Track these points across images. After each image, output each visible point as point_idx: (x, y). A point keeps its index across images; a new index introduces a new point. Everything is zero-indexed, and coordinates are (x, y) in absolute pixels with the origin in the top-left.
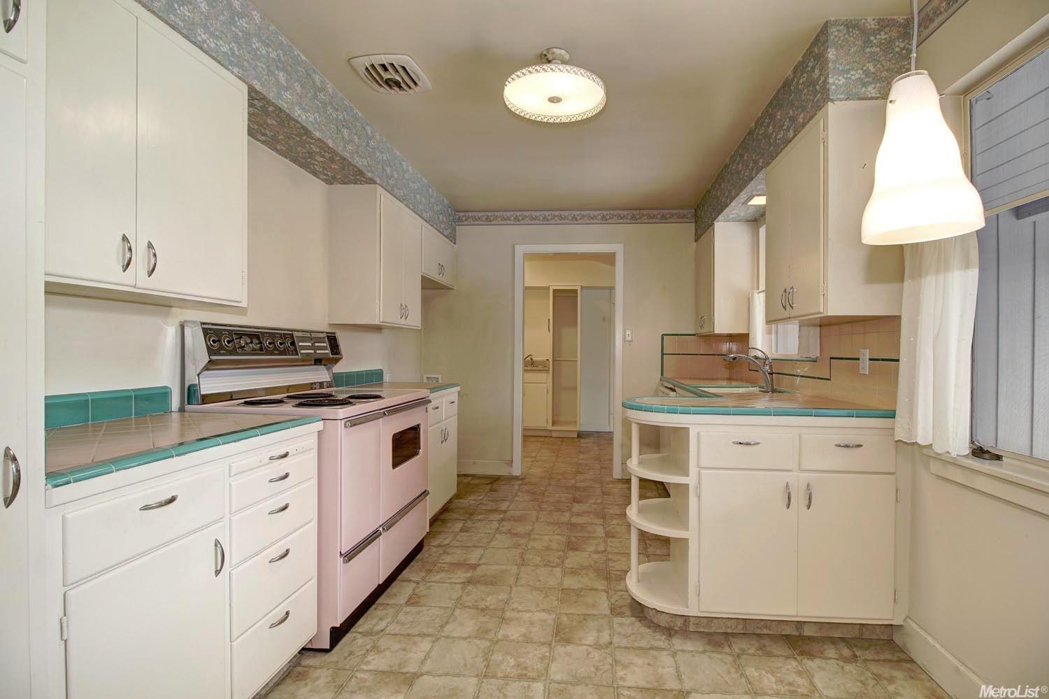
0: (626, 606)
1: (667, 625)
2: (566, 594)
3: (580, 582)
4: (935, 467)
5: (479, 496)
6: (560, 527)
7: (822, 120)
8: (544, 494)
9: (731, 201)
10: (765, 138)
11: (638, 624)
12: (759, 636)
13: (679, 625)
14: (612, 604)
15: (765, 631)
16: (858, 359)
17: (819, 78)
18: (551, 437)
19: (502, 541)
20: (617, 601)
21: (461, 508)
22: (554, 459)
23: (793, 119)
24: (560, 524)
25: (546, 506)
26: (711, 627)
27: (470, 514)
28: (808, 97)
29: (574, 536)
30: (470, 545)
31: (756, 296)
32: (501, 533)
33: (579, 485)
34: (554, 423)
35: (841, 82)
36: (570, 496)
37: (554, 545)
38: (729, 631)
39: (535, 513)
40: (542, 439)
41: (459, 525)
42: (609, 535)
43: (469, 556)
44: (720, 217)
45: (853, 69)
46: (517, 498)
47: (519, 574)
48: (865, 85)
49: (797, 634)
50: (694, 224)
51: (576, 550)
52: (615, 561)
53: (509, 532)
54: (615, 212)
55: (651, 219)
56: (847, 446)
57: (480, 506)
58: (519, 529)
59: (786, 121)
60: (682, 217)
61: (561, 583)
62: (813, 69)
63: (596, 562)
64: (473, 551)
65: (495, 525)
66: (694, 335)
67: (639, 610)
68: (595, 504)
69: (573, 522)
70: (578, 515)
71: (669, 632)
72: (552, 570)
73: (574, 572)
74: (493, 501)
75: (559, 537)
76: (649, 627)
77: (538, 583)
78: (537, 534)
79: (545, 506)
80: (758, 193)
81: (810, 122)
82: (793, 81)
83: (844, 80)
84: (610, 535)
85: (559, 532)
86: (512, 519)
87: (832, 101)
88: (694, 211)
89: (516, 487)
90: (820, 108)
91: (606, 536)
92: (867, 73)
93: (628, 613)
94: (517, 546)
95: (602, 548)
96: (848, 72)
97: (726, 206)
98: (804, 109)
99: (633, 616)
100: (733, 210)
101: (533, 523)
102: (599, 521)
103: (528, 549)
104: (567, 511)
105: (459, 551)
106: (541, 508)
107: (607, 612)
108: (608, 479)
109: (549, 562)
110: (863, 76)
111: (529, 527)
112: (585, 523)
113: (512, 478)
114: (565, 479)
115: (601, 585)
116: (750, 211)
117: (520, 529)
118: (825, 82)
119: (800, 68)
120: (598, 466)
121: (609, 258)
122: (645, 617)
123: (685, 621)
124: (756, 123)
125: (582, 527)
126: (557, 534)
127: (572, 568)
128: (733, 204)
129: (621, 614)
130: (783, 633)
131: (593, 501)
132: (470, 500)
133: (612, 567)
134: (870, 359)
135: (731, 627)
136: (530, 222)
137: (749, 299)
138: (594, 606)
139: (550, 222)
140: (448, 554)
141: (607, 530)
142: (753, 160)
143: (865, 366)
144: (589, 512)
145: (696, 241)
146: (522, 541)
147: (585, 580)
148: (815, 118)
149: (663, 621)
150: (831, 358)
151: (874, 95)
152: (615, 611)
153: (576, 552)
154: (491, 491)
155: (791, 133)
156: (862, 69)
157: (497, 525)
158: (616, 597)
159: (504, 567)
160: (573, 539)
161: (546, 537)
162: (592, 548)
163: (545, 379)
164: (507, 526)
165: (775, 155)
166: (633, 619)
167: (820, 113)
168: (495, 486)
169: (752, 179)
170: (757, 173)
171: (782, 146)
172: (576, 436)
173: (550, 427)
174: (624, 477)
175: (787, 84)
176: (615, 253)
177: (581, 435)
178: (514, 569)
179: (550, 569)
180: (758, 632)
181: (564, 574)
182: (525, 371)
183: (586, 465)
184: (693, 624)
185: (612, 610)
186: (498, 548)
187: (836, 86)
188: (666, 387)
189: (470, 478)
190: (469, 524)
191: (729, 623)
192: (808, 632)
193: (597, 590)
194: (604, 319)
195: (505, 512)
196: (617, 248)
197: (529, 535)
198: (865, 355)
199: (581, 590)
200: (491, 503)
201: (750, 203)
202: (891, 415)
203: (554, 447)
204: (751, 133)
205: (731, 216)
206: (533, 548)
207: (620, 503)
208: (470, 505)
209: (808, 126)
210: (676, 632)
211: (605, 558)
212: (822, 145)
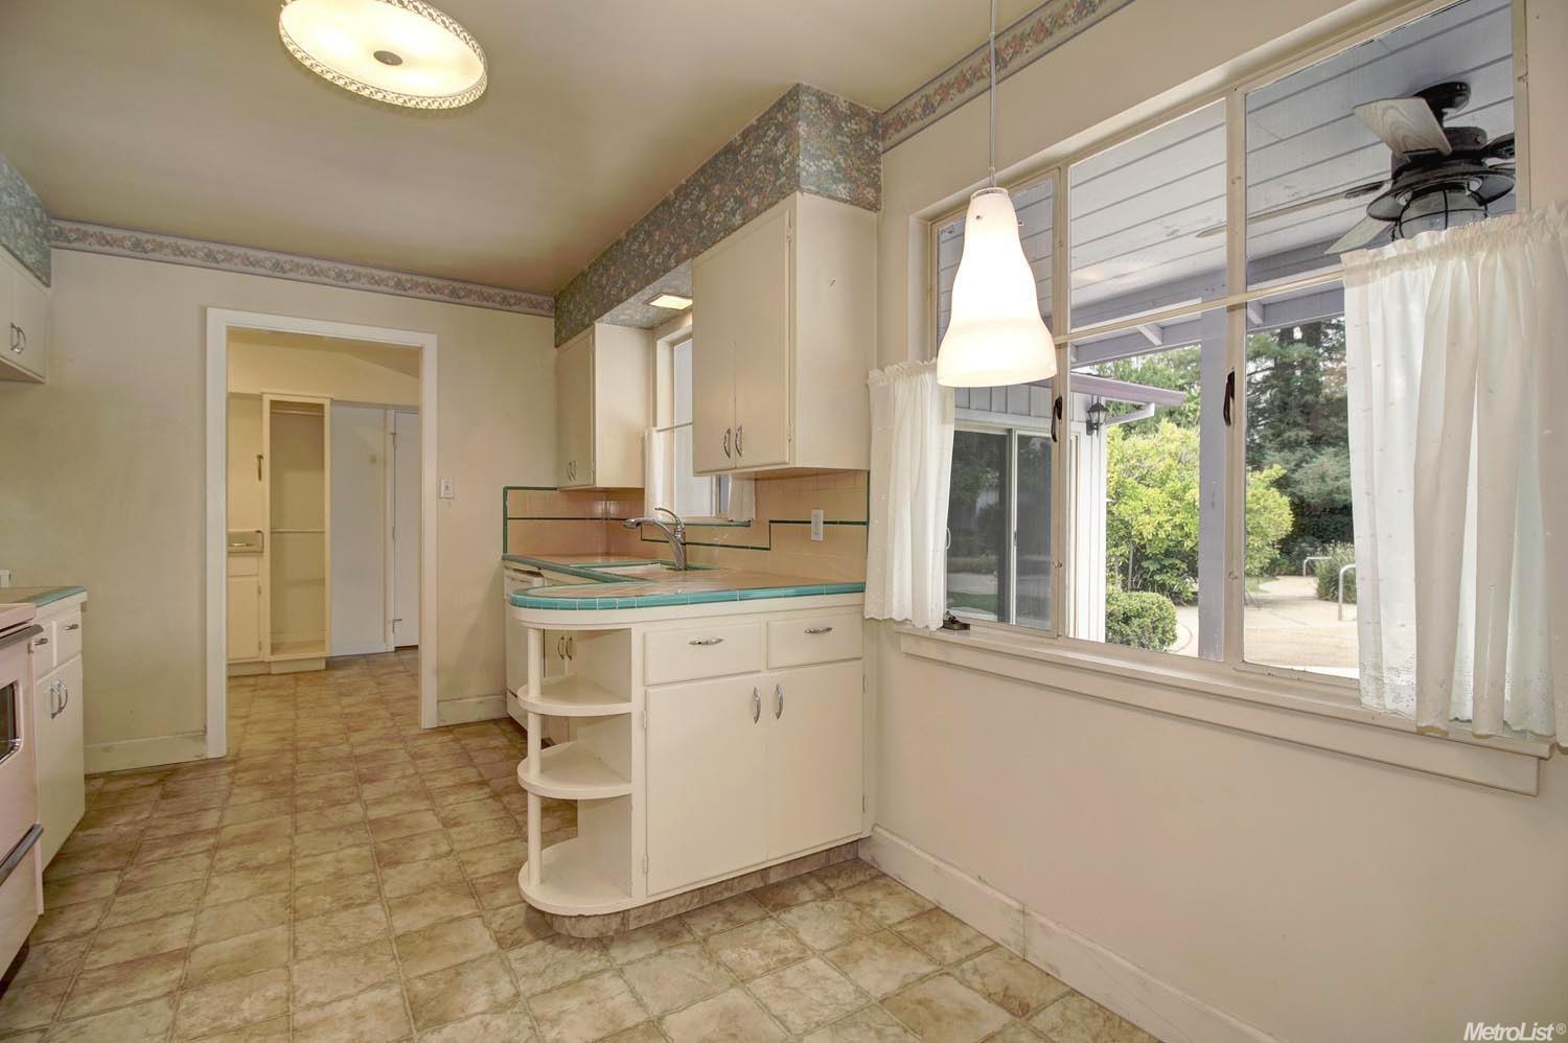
0: (520, 927)
1: (596, 934)
2: (406, 945)
3: (424, 915)
4: (906, 645)
5: (138, 813)
6: (348, 832)
7: (787, 212)
8: (292, 780)
9: (629, 296)
10: (693, 216)
11: (550, 948)
12: (720, 903)
13: (614, 927)
14: (496, 932)
15: (727, 895)
16: (810, 522)
17: (783, 157)
18: (269, 674)
19: (229, 890)
20: (502, 924)
21: (103, 847)
22: (292, 714)
23: (741, 201)
24: (348, 828)
25: (306, 801)
26: (659, 914)
27: (130, 853)
28: (768, 177)
29: (385, 842)
30: (156, 914)
31: (655, 435)
32: (222, 873)
33: (358, 751)
34: (275, 649)
35: (811, 170)
36: (350, 774)
37: (349, 867)
38: (682, 911)
39: (286, 820)
40: (251, 681)
41: (108, 884)
42: (449, 823)
43: (163, 937)
44: (607, 317)
45: (824, 157)
46: (233, 800)
47: (295, 939)
48: (836, 181)
49: (762, 885)
50: (553, 320)
51: (398, 863)
52: (474, 863)
53: (241, 867)
54: (422, 280)
55: (485, 301)
56: (815, 632)
57: (150, 832)
58: (261, 856)
59: (729, 200)
60: (534, 308)
61: (390, 928)
62: (775, 141)
63: (443, 874)
64: (166, 925)
65: (202, 861)
66: (555, 489)
67: (544, 925)
68: (403, 777)
69: (372, 818)
70: (378, 802)
71: (602, 942)
72: (361, 912)
73: (406, 902)
74: (179, 816)
75: (354, 851)
76: (570, 947)
77: (343, 943)
78: (306, 856)
79: (302, 802)
80: (669, 291)
81: (768, 211)
82: (741, 147)
83: (814, 168)
84: (452, 822)
85: (350, 841)
86: (238, 840)
87: (802, 192)
88: (553, 299)
89: (224, 781)
90: (784, 195)
91: (444, 825)
92: (839, 169)
93: (529, 937)
94: (271, 888)
95: (444, 848)
96: (819, 158)
97: (620, 301)
98: (759, 190)
99: (537, 940)
100: (628, 309)
101: (290, 837)
102: (423, 805)
103: (297, 889)
104: (353, 801)
105: (131, 935)
106: (296, 807)
107: (493, 947)
108: (413, 731)
109: (351, 898)
110: (834, 170)
111: (282, 849)
112: (397, 815)
113: (205, 766)
114: (329, 745)
115: (465, 908)
116: (650, 315)
117: (264, 855)
118: (793, 163)
119: (752, 134)
120: (384, 713)
121: (407, 360)
122: (558, 934)
123: (623, 918)
124: (677, 192)
125: (395, 822)
126: (350, 846)
127: (402, 897)
128: (631, 300)
129: (517, 943)
130: (749, 889)
131: (398, 774)
132: (120, 826)
133: (473, 873)
134: (825, 523)
135: (685, 904)
136: (241, 267)
137: (643, 439)
138: (465, 946)
139: (288, 275)
140: (105, 947)
141: (442, 815)
142: (671, 244)
143: (818, 531)
144: (400, 794)
145: (556, 346)
146: (280, 876)
147: (433, 909)
148: (775, 207)
149: (588, 930)
150: (771, 522)
151: (844, 197)
152: (507, 941)
153: (400, 868)
154: (164, 796)
155: (737, 219)
156: (833, 160)
157: (208, 862)
158: (499, 920)
159: (255, 936)
160: (385, 846)
161: (330, 857)
162: (425, 853)
163: (259, 568)
164: (230, 857)
165: (709, 243)
166: (540, 943)
167: (783, 203)
168: (170, 786)
169: (667, 270)
170: (678, 263)
171: (722, 234)
172: (322, 666)
173: (267, 656)
174: (442, 724)
175: (730, 150)
176: (421, 348)
177: (332, 664)
178: (281, 933)
179: (357, 910)
180: (718, 898)
181: (390, 911)
182: (230, 553)
183: (360, 715)
184: (635, 918)
185: (500, 942)
186: (228, 905)
187: (807, 172)
188: (515, 570)
189: (102, 780)
190: (133, 874)
191: (682, 901)
192: (773, 878)
193: (460, 919)
194: (373, 460)
195: (216, 831)
196: (428, 343)
197: (290, 860)
198: (819, 516)
199: (433, 927)
200: (175, 821)
201: (652, 304)
202: (860, 588)
203: (281, 692)
204: (666, 203)
205: (622, 317)
206: (308, 883)
207: (450, 766)
208: (121, 836)
209: (764, 216)
210: (612, 939)
211: (455, 864)
212: (787, 244)
